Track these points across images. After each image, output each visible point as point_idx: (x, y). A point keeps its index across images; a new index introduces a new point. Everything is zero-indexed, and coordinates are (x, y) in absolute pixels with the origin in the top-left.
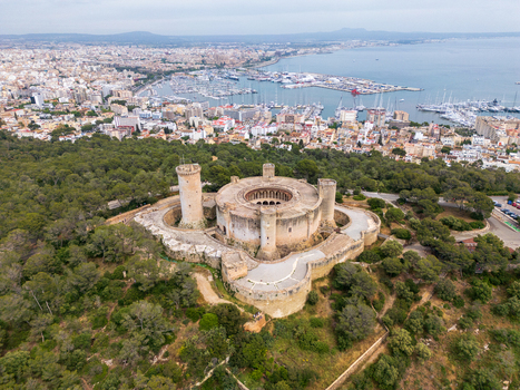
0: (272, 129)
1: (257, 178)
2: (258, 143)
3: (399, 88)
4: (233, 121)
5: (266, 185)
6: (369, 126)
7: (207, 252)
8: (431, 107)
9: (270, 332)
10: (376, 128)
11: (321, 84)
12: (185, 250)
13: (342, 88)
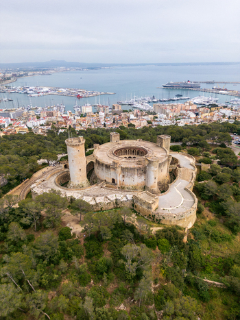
0: (43, 122)
1: (108, 143)
2: (40, 131)
3: (102, 93)
4: (9, 119)
5: (120, 146)
6: (102, 114)
7: (120, 198)
8: (125, 102)
9: (192, 238)
10: (106, 115)
11: (56, 93)
12: (102, 201)
13: (70, 95)
